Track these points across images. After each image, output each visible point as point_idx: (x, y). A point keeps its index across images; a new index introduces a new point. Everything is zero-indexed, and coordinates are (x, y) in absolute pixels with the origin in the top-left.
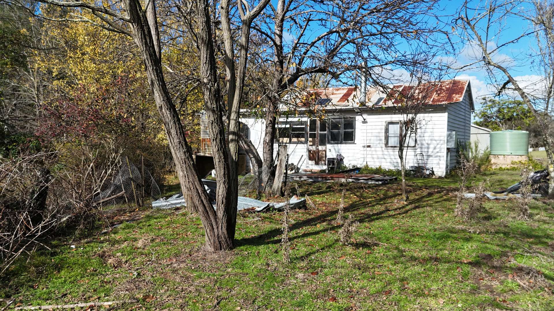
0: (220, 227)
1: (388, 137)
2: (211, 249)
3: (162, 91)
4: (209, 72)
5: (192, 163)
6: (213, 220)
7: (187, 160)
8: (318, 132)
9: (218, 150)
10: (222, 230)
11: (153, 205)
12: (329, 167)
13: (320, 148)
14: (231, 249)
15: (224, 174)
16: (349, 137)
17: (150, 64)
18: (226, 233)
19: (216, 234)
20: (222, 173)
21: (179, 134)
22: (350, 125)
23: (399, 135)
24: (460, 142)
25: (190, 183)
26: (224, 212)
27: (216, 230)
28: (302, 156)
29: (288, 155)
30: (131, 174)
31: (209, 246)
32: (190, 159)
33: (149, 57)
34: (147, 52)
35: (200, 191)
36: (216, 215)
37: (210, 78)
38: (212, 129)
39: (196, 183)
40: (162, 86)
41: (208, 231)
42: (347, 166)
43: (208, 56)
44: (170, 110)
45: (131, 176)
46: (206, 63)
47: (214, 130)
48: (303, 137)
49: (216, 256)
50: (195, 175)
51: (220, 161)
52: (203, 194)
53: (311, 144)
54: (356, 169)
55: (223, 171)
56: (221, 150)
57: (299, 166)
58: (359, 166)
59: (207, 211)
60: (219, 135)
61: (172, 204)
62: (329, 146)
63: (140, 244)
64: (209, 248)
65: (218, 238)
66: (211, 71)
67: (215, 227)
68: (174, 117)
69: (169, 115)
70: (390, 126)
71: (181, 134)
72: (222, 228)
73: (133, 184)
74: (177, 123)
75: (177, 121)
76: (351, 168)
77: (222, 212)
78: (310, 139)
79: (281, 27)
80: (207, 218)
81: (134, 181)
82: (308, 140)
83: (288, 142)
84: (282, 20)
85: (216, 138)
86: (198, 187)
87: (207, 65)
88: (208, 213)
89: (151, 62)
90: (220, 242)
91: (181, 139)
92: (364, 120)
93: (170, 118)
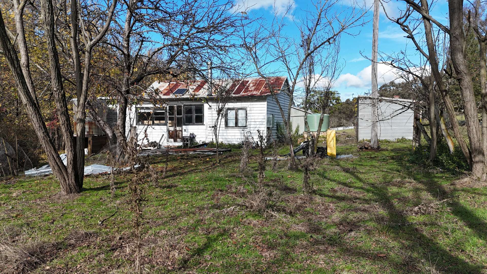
0: (70, 179)
1: (227, 119)
2: (64, 193)
3: (26, 95)
4: (57, 84)
5: (49, 139)
6: (65, 175)
7: (45, 137)
8: (176, 116)
9: (66, 131)
10: (72, 181)
11: (26, 174)
12: (184, 144)
13: (178, 128)
14: (79, 192)
15: (71, 145)
16: (200, 120)
17: (17, 79)
18: (74, 182)
19: (68, 183)
20: (70, 145)
21: (39, 121)
22: (200, 110)
23: (235, 118)
24: (279, 123)
25: (48, 152)
26: (72, 169)
27: (67, 181)
28: (163, 135)
29: (137, 134)
30: (6, 151)
31: (63, 192)
32: (47, 137)
33: (16, 75)
34: (15, 72)
35: (55, 157)
36: (67, 172)
37: (58, 87)
38: (61, 118)
39: (52, 152)
40: (26, 92)
41: (62, 182)
42: (198, 142)
43: (56, 75)
44: (32, 106)
45: (7, 153)
46: (55, 79)
47: (62, 118)
48: (164, 120)
49: (67, 197)
50: (51, 146)
51: (67, 138)
52: (57, 159)
53: (171, 125)
54: (204, 144)
55: (70, 143)
56: (68, 130)
57: (161, 144)
58: (207, 142)
59: (61, 169)
60: (66, 122)
61: (42, 172)
62: (184, 127)
63: (14, 195)
64: (63, 193)
65: (69, 185)
66: (58, 84)
67: (67, 179)
68: (35, 110)
69: (31, 110)
70: (229, 111)
71: (40, 121)
72: (71, 179)
73: (8, 158)
74: (37, 115)
75: (38, 113)
76: (201, 143)
77: (71, 169)
78: (169, 122)
79: (128, 41)
80: (61, 173)
81: (9, 156)
82: (167, 122)
83: (151, 124)
84: (128, 36)
85: (64, 124)
86: (53, 154)
87: (56, 80)
88: (61, 171)
89: (18, 78)
90: (70, 189)
91: (40, 124)
92: (210, 106)
93: (32, 111)
